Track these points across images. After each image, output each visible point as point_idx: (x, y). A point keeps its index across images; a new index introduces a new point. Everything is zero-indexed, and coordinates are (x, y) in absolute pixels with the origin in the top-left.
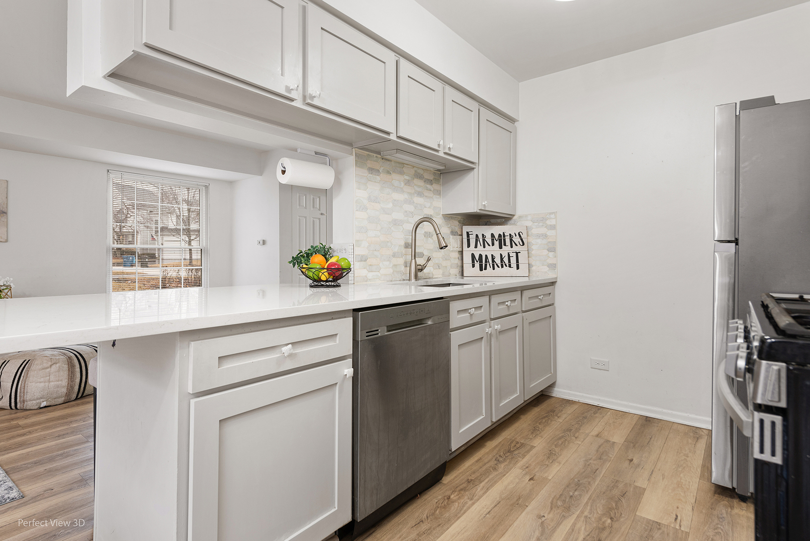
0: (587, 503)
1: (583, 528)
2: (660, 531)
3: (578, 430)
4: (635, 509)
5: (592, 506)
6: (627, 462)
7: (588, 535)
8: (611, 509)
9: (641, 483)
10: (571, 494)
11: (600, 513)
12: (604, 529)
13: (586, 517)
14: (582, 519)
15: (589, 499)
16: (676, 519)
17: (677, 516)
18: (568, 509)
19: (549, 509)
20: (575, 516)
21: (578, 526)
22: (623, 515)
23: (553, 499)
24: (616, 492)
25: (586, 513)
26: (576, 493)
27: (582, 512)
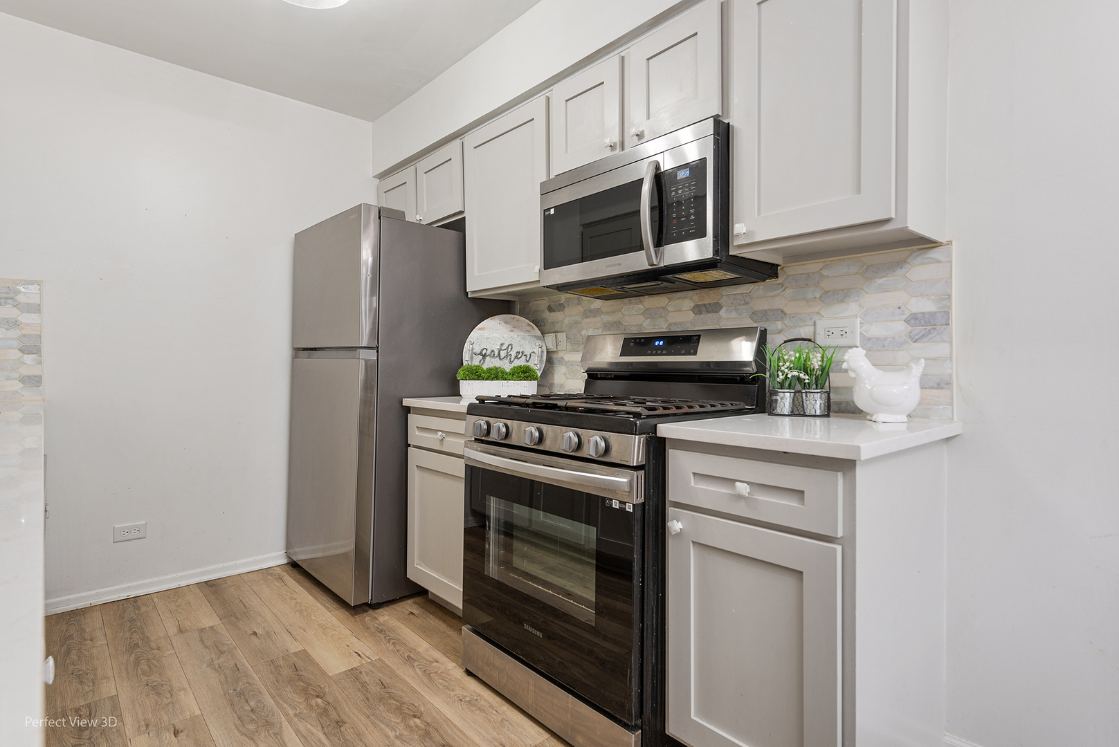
0: (277, 703)
1: (309, 726)
2: (364, 674)
3: (146, 639)
4: (323, 673)
5: (285, 701)
6: (253, 637)
7: (323, 727)
8: (305, 690)
9: (294, 647)
10: (248, 708)
11: (301, 701)
12: (325, 711)
13: (296, 715)
14: (296, 720)
15: (273, 697)
16: (359, 655)
17: (356, 653)
18: (268, 724)
19: (252, 743)
20: (285, 724)
21: (302, 729)
22: (322, 686)
23: (238, 730)
24: (286, 672)
25: (291, 712)
26: (252, 703)
27: (286, 714)
